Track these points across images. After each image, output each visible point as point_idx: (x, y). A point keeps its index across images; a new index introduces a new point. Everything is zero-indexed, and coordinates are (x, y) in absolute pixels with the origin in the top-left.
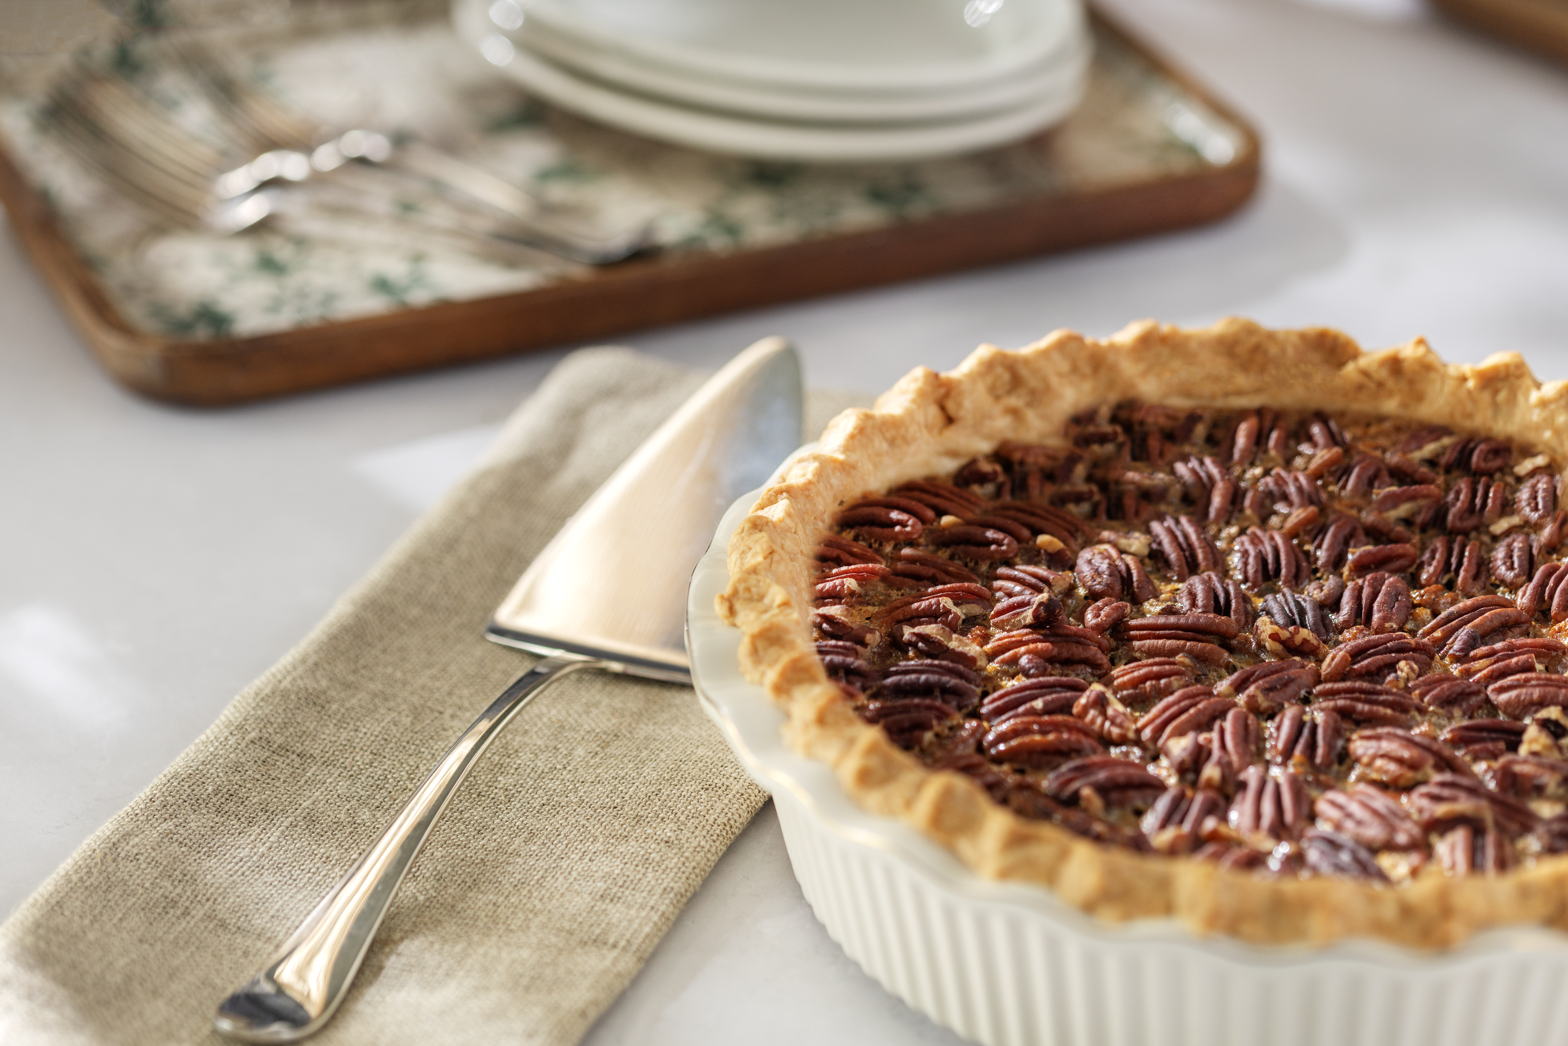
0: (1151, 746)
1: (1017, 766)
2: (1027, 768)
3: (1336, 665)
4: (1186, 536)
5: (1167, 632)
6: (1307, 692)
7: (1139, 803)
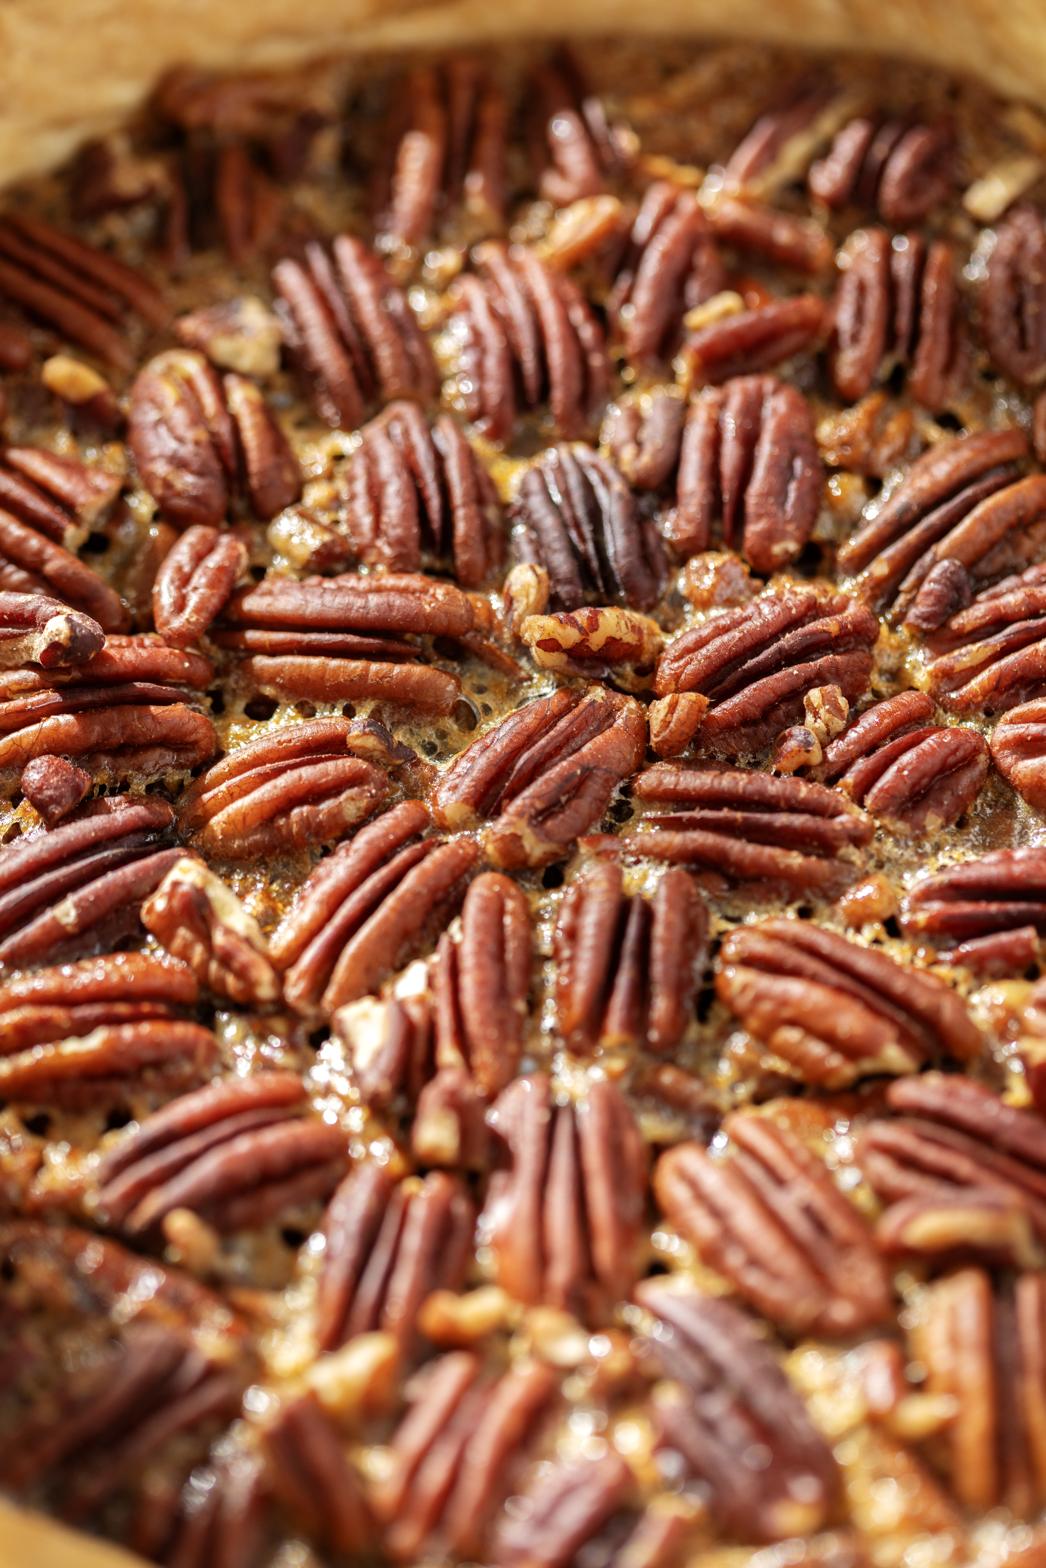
0: (308, 1010)
1: (31, 1111)
2: (55, 1114)
3: (681, 723)
4: (352, 306)
5: (327, 638)
6: (623, 791)
7: (293, 1216)
